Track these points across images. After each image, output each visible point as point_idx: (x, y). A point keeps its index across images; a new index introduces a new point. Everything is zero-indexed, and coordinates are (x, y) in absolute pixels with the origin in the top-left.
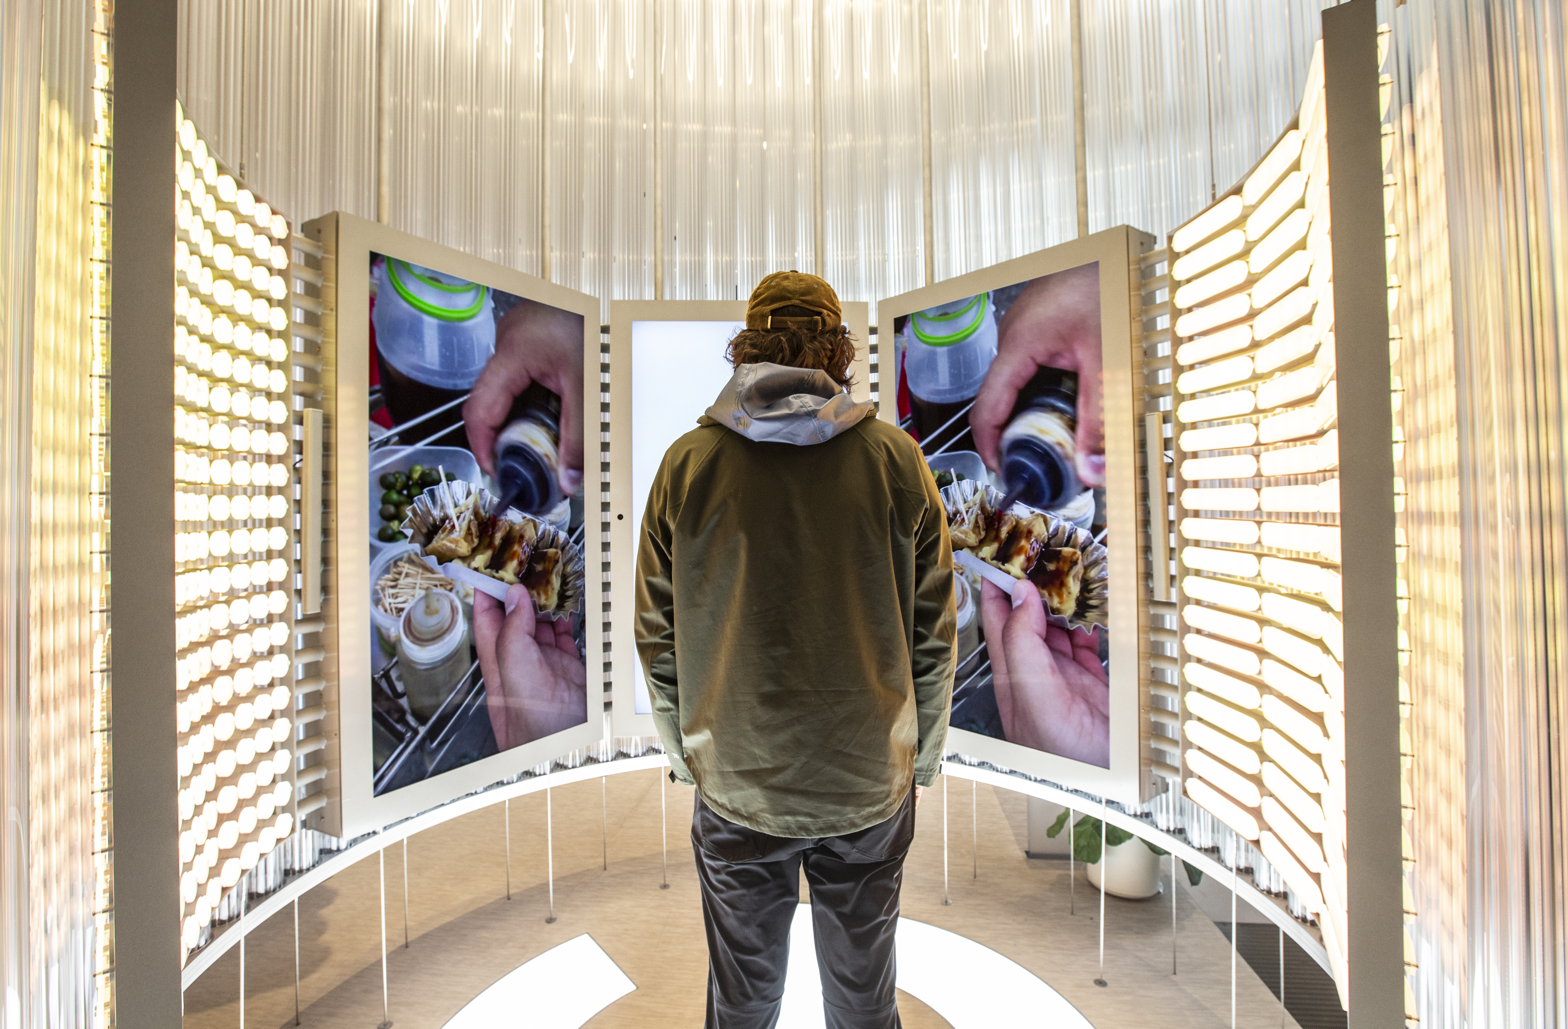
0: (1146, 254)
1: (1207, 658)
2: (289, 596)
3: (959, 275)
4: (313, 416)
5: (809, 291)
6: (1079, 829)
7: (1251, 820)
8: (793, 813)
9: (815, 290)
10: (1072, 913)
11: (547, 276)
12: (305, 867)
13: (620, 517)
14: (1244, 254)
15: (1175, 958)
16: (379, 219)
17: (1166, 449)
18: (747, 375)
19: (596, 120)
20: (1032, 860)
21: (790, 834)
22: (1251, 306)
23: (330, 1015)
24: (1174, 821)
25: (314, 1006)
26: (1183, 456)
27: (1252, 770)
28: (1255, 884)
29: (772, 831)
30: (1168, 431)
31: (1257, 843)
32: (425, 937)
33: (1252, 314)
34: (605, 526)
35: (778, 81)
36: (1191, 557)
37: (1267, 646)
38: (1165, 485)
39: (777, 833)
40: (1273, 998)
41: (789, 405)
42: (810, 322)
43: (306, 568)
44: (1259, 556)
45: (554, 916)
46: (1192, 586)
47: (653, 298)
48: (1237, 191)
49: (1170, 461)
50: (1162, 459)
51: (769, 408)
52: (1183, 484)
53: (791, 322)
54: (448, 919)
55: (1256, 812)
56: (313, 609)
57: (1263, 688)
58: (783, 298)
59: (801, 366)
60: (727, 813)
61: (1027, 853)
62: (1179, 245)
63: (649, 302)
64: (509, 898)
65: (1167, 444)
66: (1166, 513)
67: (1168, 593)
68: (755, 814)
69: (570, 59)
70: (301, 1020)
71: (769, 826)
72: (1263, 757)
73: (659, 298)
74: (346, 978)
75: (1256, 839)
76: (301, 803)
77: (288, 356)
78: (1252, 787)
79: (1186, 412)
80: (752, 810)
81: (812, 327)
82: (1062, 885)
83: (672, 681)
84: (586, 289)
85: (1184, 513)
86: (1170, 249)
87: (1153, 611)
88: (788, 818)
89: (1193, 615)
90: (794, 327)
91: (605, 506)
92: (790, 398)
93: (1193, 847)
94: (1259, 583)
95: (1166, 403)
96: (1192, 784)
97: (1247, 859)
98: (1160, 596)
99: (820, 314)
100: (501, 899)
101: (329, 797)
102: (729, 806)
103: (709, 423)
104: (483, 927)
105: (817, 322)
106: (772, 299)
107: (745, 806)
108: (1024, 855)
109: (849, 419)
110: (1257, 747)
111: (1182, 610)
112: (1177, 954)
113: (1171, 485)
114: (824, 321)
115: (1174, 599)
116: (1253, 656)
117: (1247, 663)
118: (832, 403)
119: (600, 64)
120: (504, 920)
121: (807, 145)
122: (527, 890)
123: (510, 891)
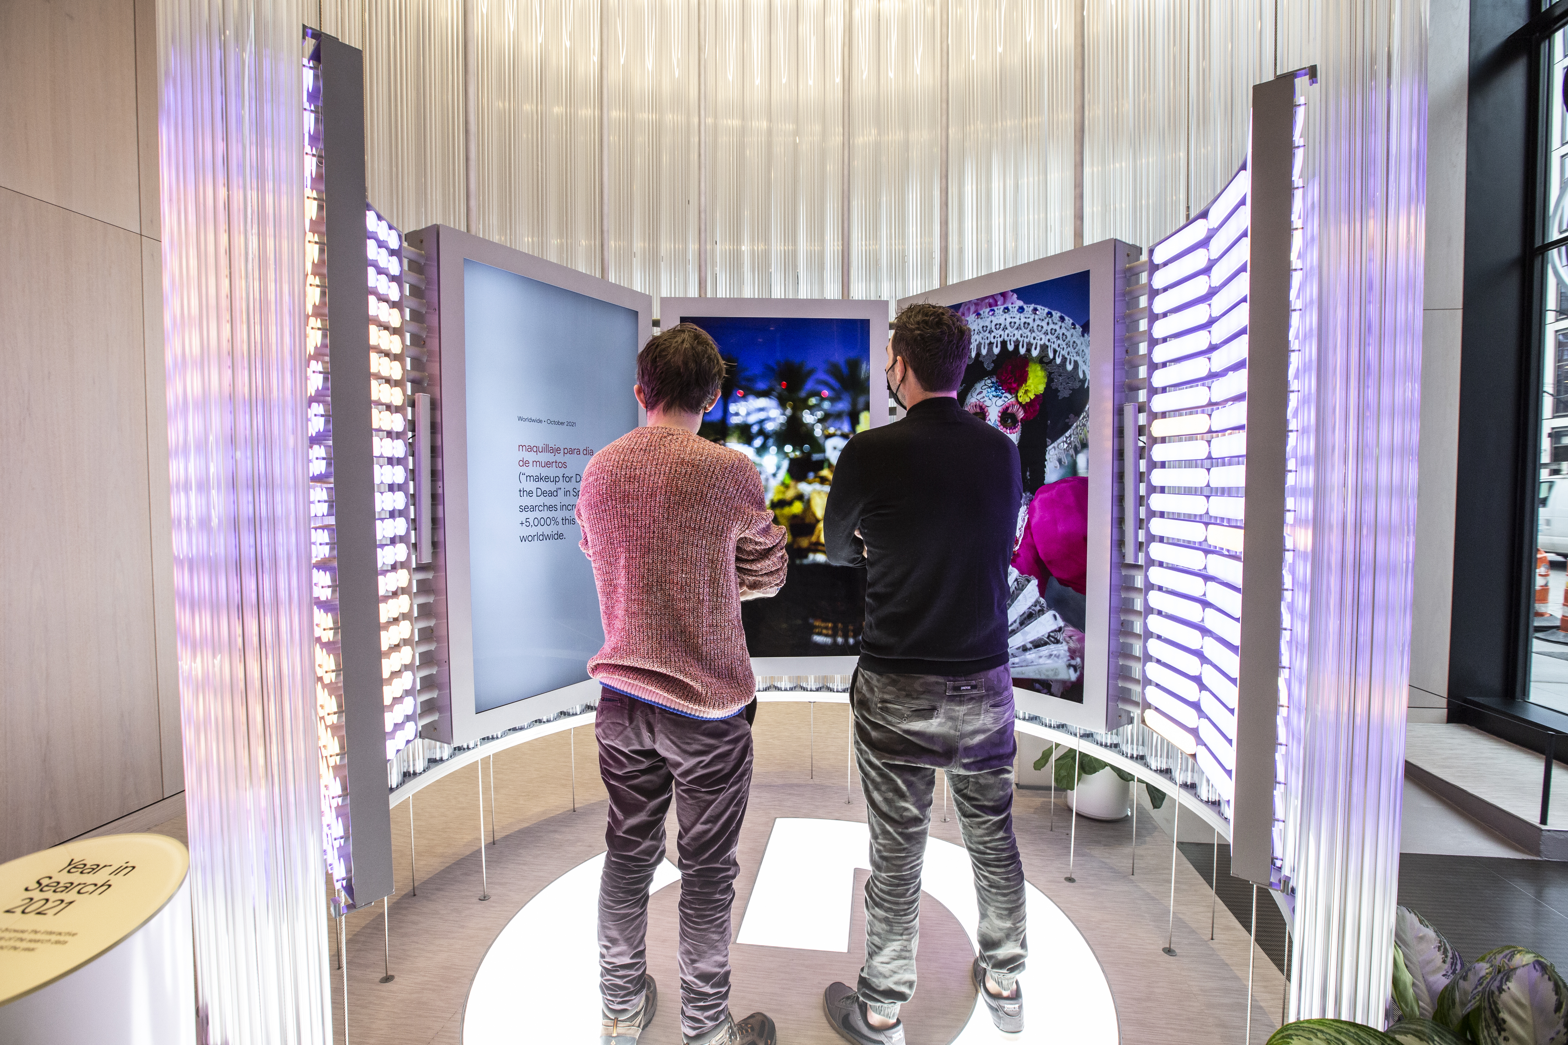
0: (1132, 264)
1: (1165, 610)
2: (408, 548)
3: (970, 278)
4: (423, 400)
6: (1060, 762)
7: (1191, 738)
10: (1051, 830)
11: (606, 276)
12: (418, 771)
14: (1206, 271)
15: (1133, 864)
17: (1140, 435)
19: (644, 116)
20: (1021, 790)
22: (1210, 315)
23: (438, 890)
24: (1137, 750)
25: (425, 883)
26: (1154, 441)
27: (1193, 698)
28: (1197, 796)
30: (1142, 419)
31: (1194, 756)
32: (507, 837)
33: (1211, 322)
35: (811, 82)
36: (1157, 526)
37: (1209, 598)
38: (1137, 465)
40: (1207, 886)
43: (420, 526)
44: (1207, 524)
46: (1157, 551)
47: (697, 295)
48: (1204, 215)
49: (1143, 445)
50: (1137, 443)
52: (1152, 465)
54: (526, 825)
55: (1194, 732)
56: (426, 559)
57: (1205, 631)
62: (1158, 259)
63: (693, 298)
64: (574, 811)
65: (1141, 431)
66: (1137, 489)
67: (1136, 558)
69: (622, 61)
70: (416, 893)
72: (1202, 687)
73: (703, 295)
74: (448, 865)
75: (1193, 753)
76: (421, 715)
77: (403, 349)
78: (1193, 712)
79: (1159, 403)
82: (1044, 809)
84: (638, 287)
85: (1152, 489)
86: (1151, 260)
87: (1124, 573)
89: (1156, 575)
93: (1151, 769)
94: (1204, 546)
95: (1142, 395)
96: (1149, 714)
97: (1192, 777)
98: (1130, 560)
100: (568, 811)
101: (440, 713)
104: (555, 831)
110: (1197, 680)
111: (1147, 571)
112: (1135, 861)
113: (1143, 465)
115: (1141, 561)
116: (1198, 606)
117: (1193, 612)
119: (649, 64)
120: (571, 826)
121: (836, 140)
122: (589, 805)
123: (576, 806)
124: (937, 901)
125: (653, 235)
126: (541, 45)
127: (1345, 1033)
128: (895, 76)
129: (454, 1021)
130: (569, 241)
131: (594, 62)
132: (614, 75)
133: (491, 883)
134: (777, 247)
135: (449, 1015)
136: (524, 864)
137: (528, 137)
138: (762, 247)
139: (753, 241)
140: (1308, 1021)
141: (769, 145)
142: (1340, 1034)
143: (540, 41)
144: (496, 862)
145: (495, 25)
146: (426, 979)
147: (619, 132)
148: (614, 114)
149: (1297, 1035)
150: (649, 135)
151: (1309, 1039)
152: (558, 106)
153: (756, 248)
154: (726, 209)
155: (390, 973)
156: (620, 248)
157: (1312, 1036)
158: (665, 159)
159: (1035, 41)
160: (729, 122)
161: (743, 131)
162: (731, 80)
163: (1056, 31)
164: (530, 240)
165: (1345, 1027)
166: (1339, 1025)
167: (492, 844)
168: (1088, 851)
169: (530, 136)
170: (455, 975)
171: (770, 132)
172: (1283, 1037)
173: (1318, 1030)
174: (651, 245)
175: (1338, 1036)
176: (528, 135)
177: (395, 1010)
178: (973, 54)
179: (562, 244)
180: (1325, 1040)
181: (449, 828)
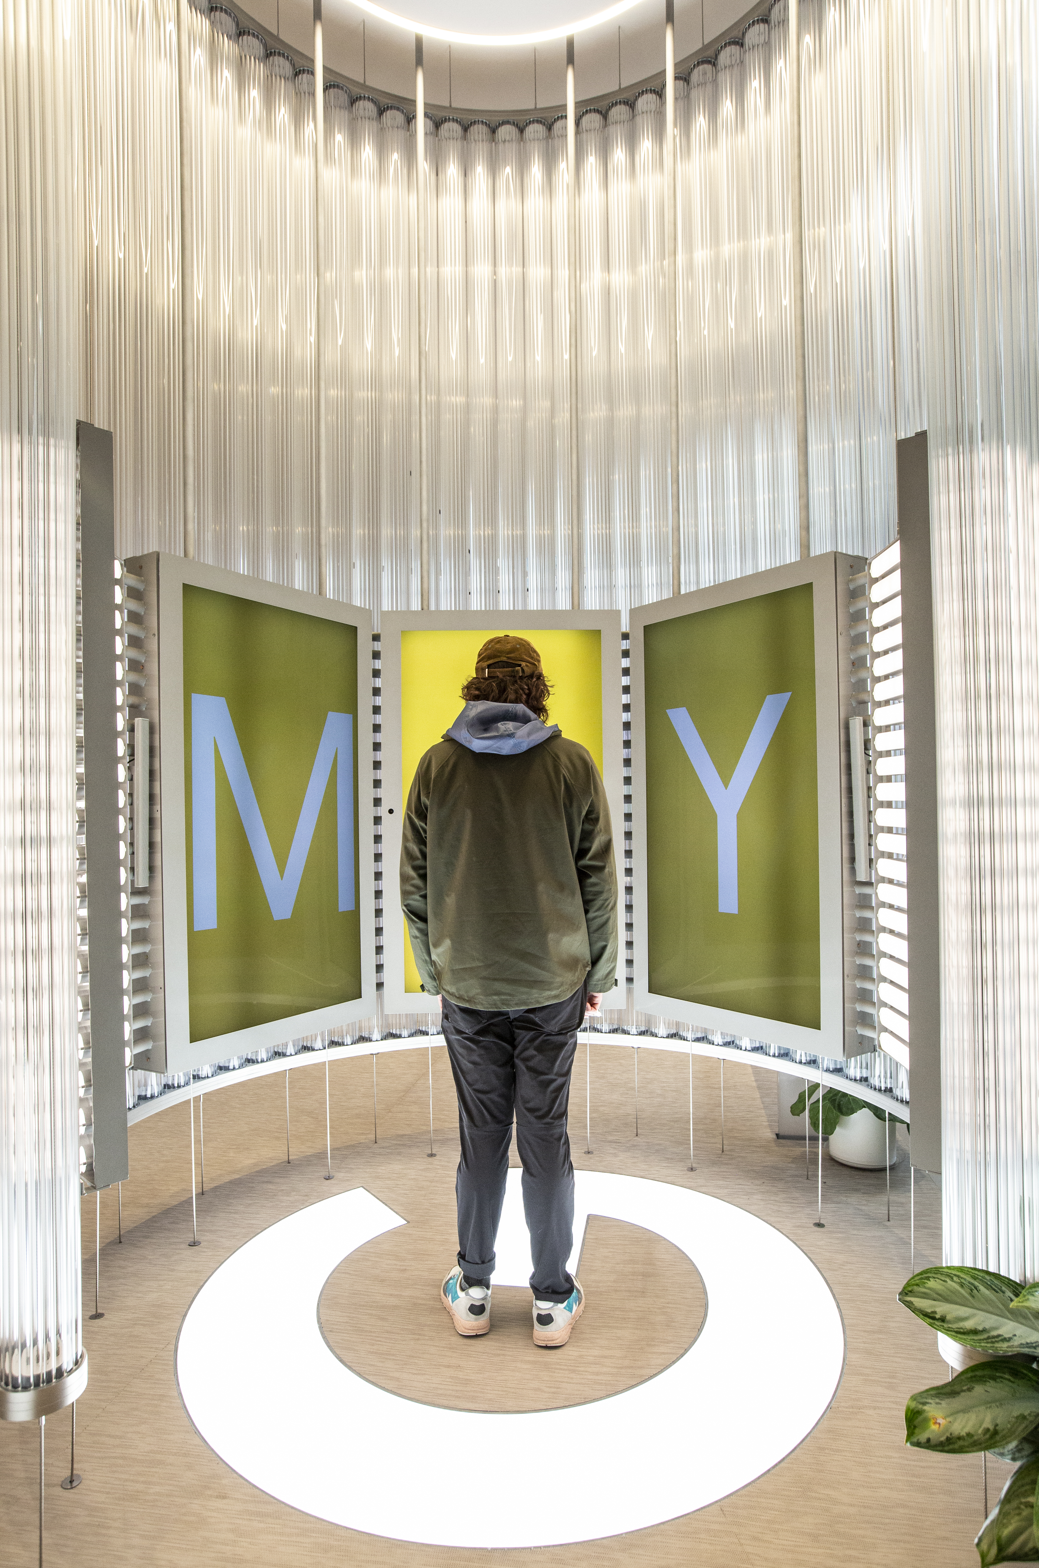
4: (142, 725)
5: (513, 650)
8: (498, 994)
9: (517, 649)
10: (807, 1179)
11: (324, 593)
13: (391, 811)
15: (889, 1211)
16: (186, 555)
18: (471, 709)
19: (363, 394)
20: (778, 1140)
21: (496, 1008)
23: (145, 1237)
24: (885, 1082)
25: (131, 1231)
29: (484, 1008)
32: (217, 1187)
34: (377, 820)
38: (866, 780)
39: (487, 1008)
41: (497, 729)
42: (513, 671)
43: (137, 850)
45: (332, 1174)
47: (420, 609)
50: (864, 757)
51: (486, 730)
53: (499, 672)
54: (237, 1176)
56: (143, 883)
58: (495, 656)
59: (505, 701)
60: (456, 999)
61: (777, 1135)
63: (415, 613)
64: (289, 1163)
66: (867, 804)
68: (473, 997)
69: (340, 342)
70: (122, 1240)
71: (482, 1004)
73: (425, 607)
74: (154, 1214)
80: (471, 994)
81: (513, 676)
82: (802, 1159)
83: (424, 920)
84: (357, 602)
87: (858, 890)
88: (495, 997)
90: (501, 676)
91: (377, 802)
92: (499, 724)
93: (897, 1100)
96: (884, 1038)
98: (862, 877)
99: (520, 665)
100: (282, 1162)
101: (154, 1042)
102: (456, 994)
103: (449, 739)
104: (269, 1182)
105: (517, 671)
106: (489, 657)
107: (467, 992)
108: (775, 1137)
109: (539, 737)
111: (877, 888)
112: (891, 1207)
114: (523, 671)
115: (872, 879)
118: (527, 728)
119: (369, 344)
120: (287, 1177)
121: (563, 417)
122: (305, 1157)
123: (290, 1158)
124: (673, 1244)
125: (373, 521)
126: (257, 327)
127: (981, 1280)
128: (626, 350)
129: (168, 1351)
130: (285, 529)
131: (311, 343)
132: (330, 357)
133: (200, 1231)
134: (504, 531)
135: (163, 1346)
136: (235, 1213)
137: (243, 419)
138: (488, 531)
139: (480, 525)
140: (948, 1268)
141: (495, 423)
142: (975, 1279)
143: (255, 324)
144: (205, 1211)
145: (210, 310)
146: (136, 1315)
147: (337, 412)
148: (333, 392)
149: (934, 1278)
150: (368, 415)
151: (944, 1281)
152: (274, 387)
153: (482, 533)
154: (450, 492)
155: (99, 1311)
156: (338, 535)
157: (948, 1280)
158: (386, 439)
159: (765, 317)
160: (453, 399)
161: (467, 408)
162: (454, 359)
163: (786, 307)
164: (245, 528)
165: (982, 1275)
166: (977, 1272)
167: (201, 1194)
168: (845, 1199)
169: (245, 418)
170: (165, 1312)
171: (495, 410)
172: (922, 1279)
173: (955, 1275)
174: (371, 532)
175: (972, 1281)
176: (243, 417)
177: (107, 1343)
178: (704, 328)
179: (278, 532)
180: (959, 1283)
181: (152, 1180)
